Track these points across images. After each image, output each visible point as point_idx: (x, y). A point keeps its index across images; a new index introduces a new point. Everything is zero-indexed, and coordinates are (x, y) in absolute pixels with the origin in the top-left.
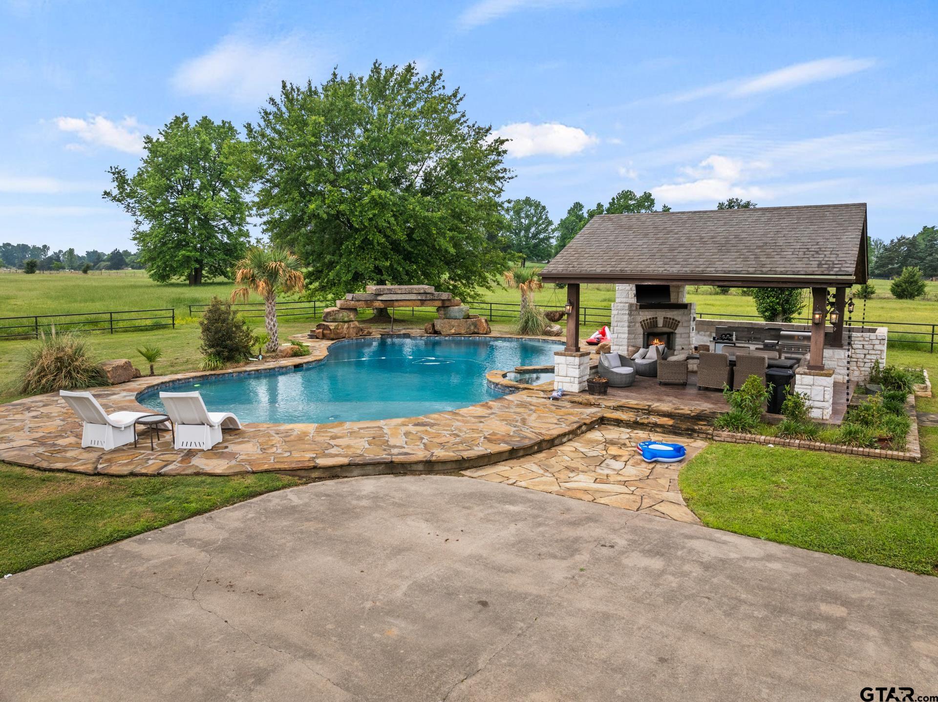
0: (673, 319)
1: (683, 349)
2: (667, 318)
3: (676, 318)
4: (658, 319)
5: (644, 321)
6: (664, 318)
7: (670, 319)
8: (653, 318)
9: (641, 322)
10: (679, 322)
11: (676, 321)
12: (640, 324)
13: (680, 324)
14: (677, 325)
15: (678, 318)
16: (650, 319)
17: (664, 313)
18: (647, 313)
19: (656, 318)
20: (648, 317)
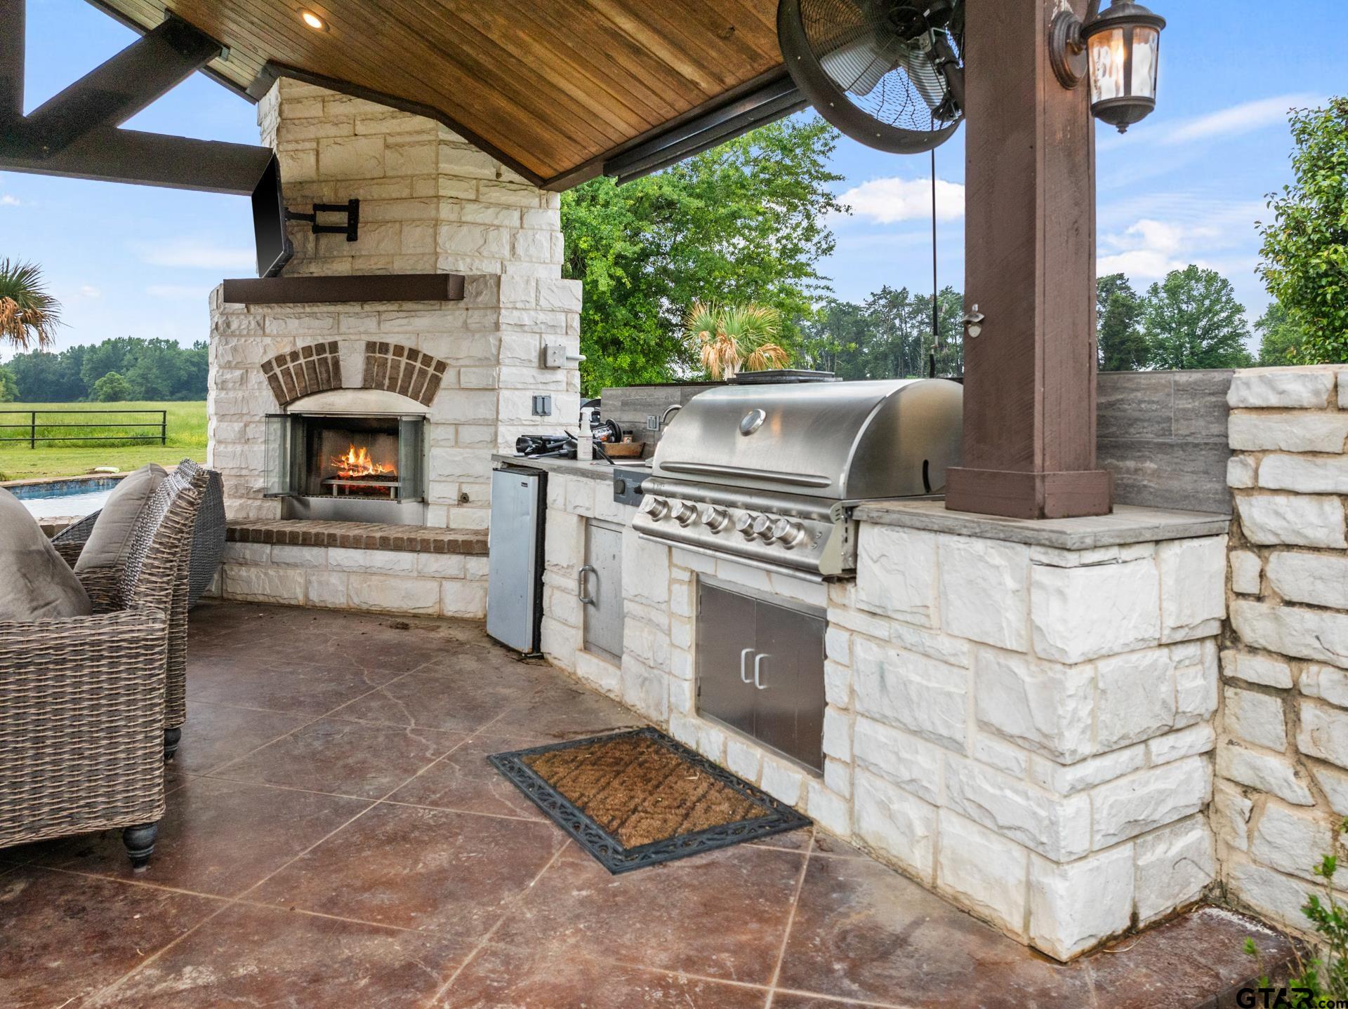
0: (413, 354)
1: (464, 499)
2: (384, 347)
3: (426, 348)
4: (342, 353)
5: (280, 360)
6: (371, 346)
7: (399, 350)
8: (320, 348)
9: (266, 367)
10: (441, 366)
11: (427, 360)
12: (263, 377)
13: (448, 378)
14: (436, 381)
15: (436, 349)
16: (307, 351)
17: (371, 324)
18: (293, 324)
19: (334, 347)
20: (301, 344)
